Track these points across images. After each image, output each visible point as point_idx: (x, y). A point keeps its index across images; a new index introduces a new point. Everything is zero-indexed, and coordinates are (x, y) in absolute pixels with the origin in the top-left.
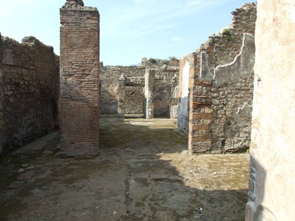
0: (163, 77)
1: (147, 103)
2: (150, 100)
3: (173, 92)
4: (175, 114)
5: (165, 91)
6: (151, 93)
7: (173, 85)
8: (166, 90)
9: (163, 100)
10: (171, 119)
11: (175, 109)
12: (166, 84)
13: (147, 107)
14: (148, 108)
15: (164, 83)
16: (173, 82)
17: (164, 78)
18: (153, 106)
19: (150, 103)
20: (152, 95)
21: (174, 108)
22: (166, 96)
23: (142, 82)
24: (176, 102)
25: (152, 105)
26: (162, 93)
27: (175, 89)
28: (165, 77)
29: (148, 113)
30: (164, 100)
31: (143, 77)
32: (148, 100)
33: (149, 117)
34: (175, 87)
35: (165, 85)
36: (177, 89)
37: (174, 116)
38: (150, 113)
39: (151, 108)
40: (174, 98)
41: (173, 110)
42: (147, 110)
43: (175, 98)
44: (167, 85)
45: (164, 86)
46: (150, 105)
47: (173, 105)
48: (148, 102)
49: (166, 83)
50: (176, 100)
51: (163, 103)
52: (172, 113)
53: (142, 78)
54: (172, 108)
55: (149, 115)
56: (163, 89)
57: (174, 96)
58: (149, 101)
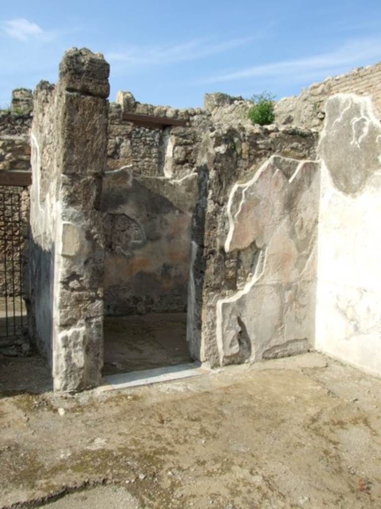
0: (117, 146)
1: (57, 289)
2: (76, 269)
3: (216, 212)
4: (229, 339)
5: (129, 210)
6: (86, 223)
7: (219, 175)
8: (131, 202)
9: (118, 248)
10: (205, 367)
11: (228, 312)
12: (131, 178)
13: (57, 316)
14: (65, 326)
15: (124, 174)
16: (218, 158)
17: (122, 152)
18: (99, 304)
19: (81, 289)
20: (89, 236)
21: (225, 306)
22: (133, 232)
23: (13, 165)
24: (231, 273)
25: (93, 300)
26: (114, 217)
27: (231, 196)
28: (126, 144)
29: (68, 358)
30: (125, 248)
31: (18, 138)
32: (59, 271)
33: (73, 385)
34: (229, 183)
35: (130, 183)
36: (237, 197)
37: (222, 354)
38: (79, 359)
39: (88, 319)
40: (222, 249)
41: (219, 322)
42: (59, 336)
43: (227, 248)
44: (134, 181)
45: (124, 186)
46: (79, 300)
47: (217, 288)
48: (65, 284)
49: (130, 172)
50: (232, 264)
51: (120, 261)
52: (212, 336)
53: (12, 143)
54: (213, 308)
55: (71, 370)
56: (120, 200)
57: (223, 238)
58: (72, 276)
